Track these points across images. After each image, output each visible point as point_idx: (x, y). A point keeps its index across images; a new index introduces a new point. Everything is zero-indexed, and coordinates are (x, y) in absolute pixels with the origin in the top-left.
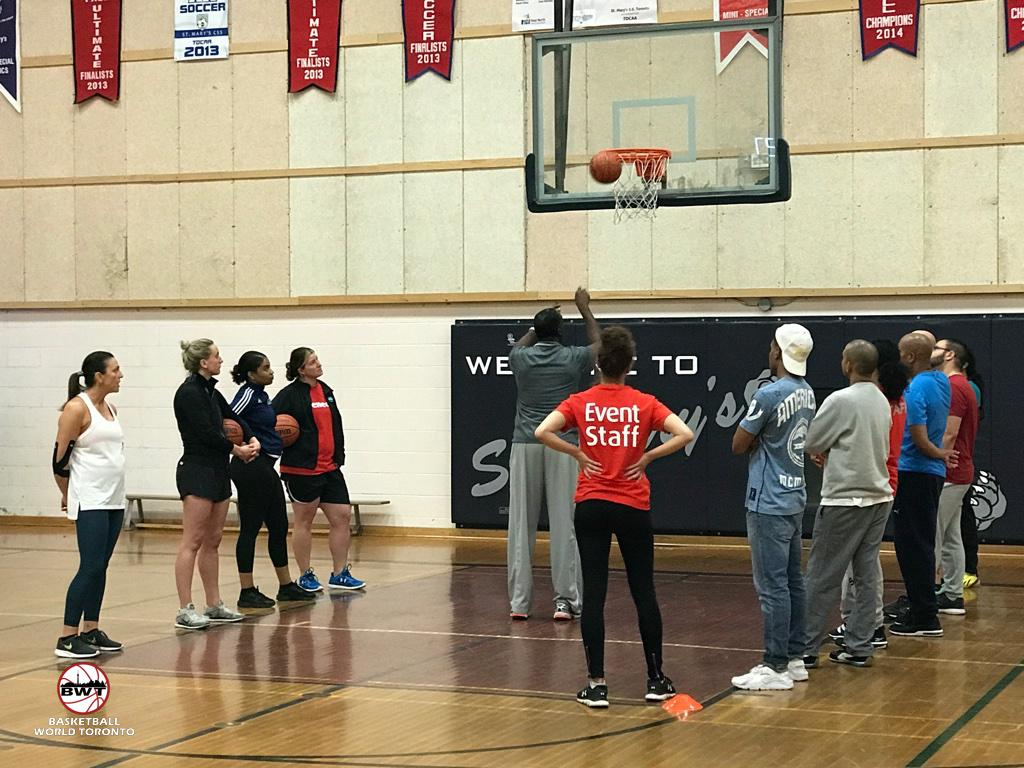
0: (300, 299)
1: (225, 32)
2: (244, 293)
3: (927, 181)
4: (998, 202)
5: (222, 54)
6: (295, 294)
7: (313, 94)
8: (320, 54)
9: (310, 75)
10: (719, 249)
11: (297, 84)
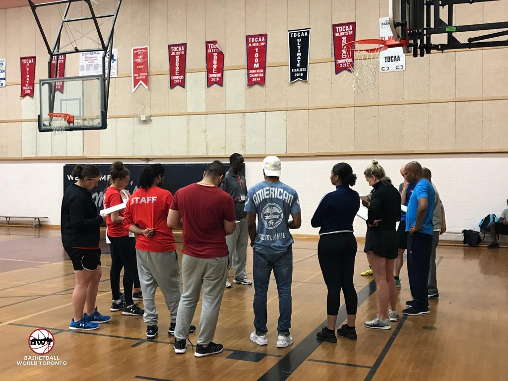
0: (24, 157)
1: (4, 79)
2: (10, 156)
3: (188, 125)
4: (206, 131)
5: (4, 85)
6: (23, 156)
7: (28, 97)
8: (29, 85)
9: (27, 92)
10: (134, 144)
11: (23, 94)
